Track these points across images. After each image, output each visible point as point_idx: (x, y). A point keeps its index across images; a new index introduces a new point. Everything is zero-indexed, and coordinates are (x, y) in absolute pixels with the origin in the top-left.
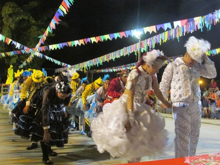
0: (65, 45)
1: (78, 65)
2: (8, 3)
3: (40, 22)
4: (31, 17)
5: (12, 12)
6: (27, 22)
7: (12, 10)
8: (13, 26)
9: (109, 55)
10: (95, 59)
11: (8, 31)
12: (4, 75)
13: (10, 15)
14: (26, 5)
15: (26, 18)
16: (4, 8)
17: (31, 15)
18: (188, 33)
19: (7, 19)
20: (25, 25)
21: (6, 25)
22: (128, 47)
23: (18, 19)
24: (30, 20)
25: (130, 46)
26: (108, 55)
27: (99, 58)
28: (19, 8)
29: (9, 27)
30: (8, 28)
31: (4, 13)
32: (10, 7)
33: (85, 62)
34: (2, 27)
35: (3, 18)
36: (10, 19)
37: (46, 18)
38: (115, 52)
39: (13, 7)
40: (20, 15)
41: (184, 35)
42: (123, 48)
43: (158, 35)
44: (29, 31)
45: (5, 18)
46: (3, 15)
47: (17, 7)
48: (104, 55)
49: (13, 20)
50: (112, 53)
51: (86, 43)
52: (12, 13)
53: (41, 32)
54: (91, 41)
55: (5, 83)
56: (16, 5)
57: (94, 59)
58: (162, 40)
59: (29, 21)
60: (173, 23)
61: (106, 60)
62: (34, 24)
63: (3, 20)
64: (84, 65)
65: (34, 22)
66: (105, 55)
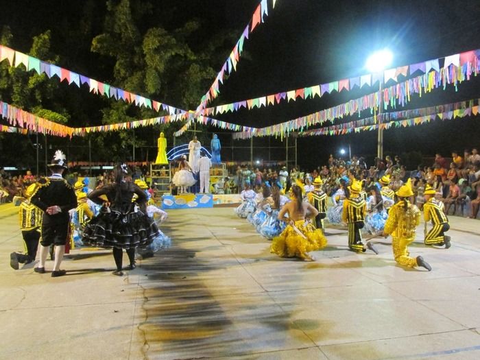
0: (242, 106)
1: (270, 128)
2: (151, 30)
3: (203, 55)
4: (190, 51)
5: (158, 44)
6: (183, 59)
7: (159, 42)
8: (161, 68)
9: (324, 114)
10: (300, 119)
11: (155, 77)
12: (152, 147)
13: (157, 50)
14: (180, 29)
15: (181, 52)
16: (146, 39)
17: (189, 47)
18: (476, 75)
19: (152, 57)
20: (180, 63)
21: (151, 67)
22: (357, 100)
23: (169, 55)
24: (188, 55)
25: (362, 98)
26: (322, 112)
27: (305, 118)
28: (169, 37)
29: (156, 69)
30: (154, 71)
31: (147, 47)
32: (155, 36)
33: (281, 124)
34: (145, 70)
35: (145, 55)
36: (156, 55)
37: (213, 49)
38: (333, 109)
39: (159, 36)
40: (171, 48)
41: (468, 79)
42: (348, 101)
43: (414, 79)
44: (187, 73)
45: (148, 56)
46: (145, 51)
47: (166, 35)
48: (315, 113)
49: (161, 57)
50: (329, 110)
51: (278, 102)
52: (158, 47)
53: (207, 73)
54: (287, 97)
55: (155, 162)
56: (164, 31)
57: (297, 120)
58: (423, 88)
59: (186, 56)
60: (444, 59)
61: (317, 121)
62: (195, 61)
63: (145, 59)
64: (280, 128)
65: (193, 58)
66: (317, 113)
